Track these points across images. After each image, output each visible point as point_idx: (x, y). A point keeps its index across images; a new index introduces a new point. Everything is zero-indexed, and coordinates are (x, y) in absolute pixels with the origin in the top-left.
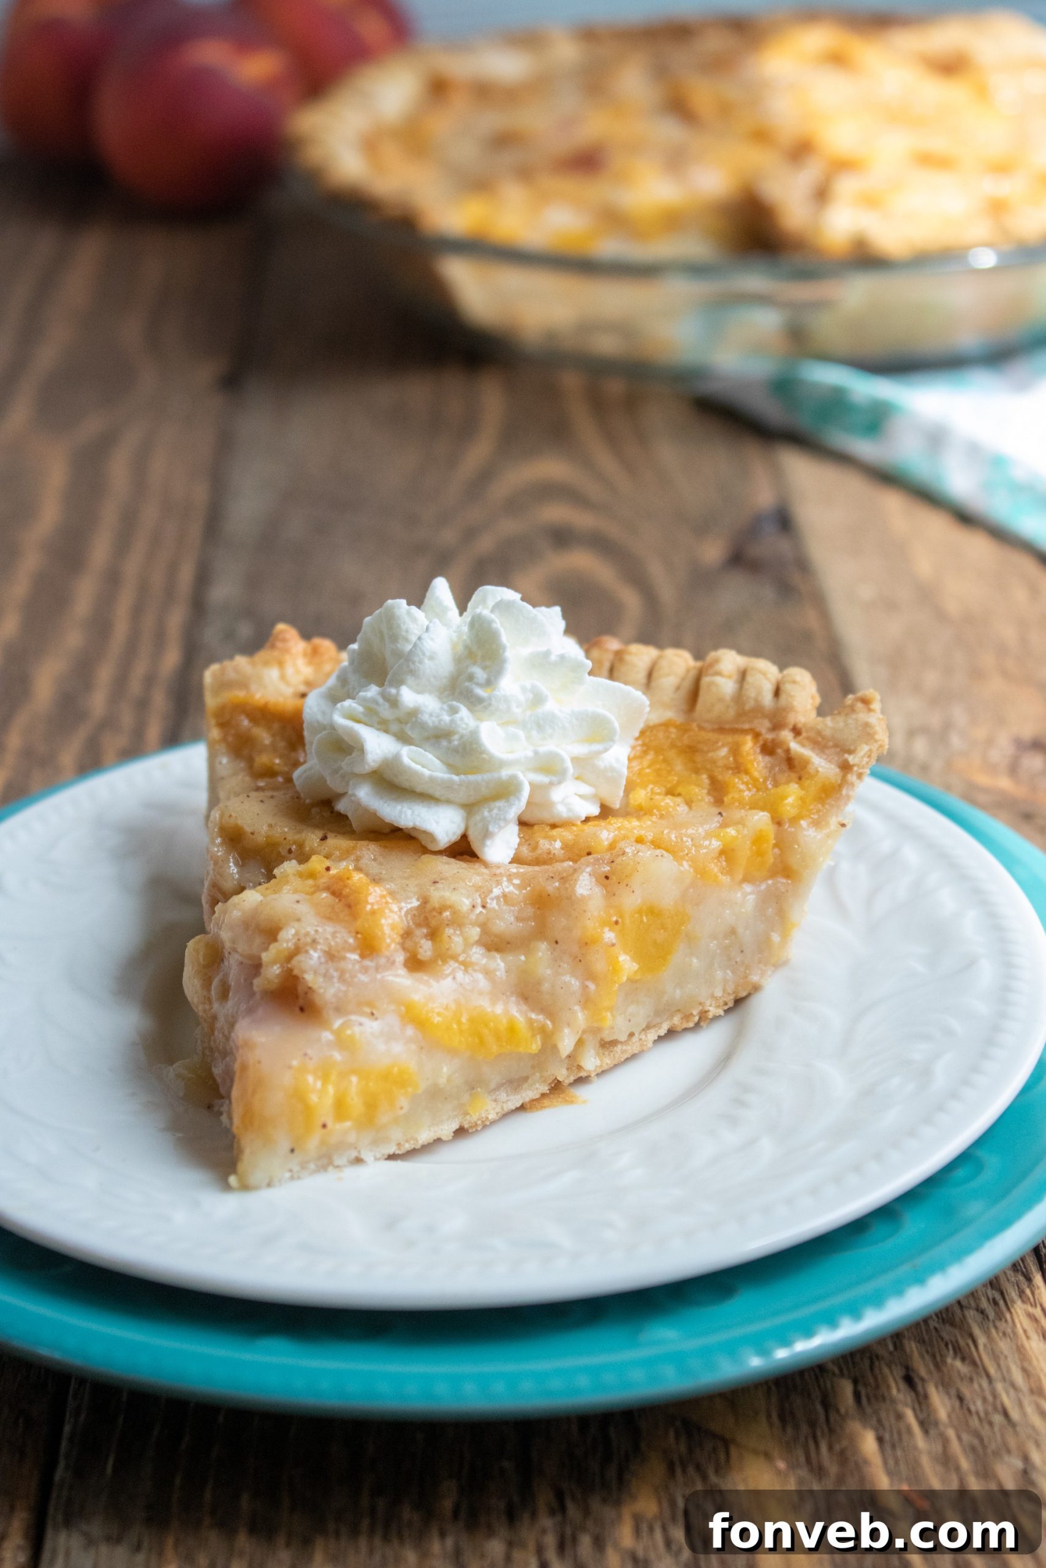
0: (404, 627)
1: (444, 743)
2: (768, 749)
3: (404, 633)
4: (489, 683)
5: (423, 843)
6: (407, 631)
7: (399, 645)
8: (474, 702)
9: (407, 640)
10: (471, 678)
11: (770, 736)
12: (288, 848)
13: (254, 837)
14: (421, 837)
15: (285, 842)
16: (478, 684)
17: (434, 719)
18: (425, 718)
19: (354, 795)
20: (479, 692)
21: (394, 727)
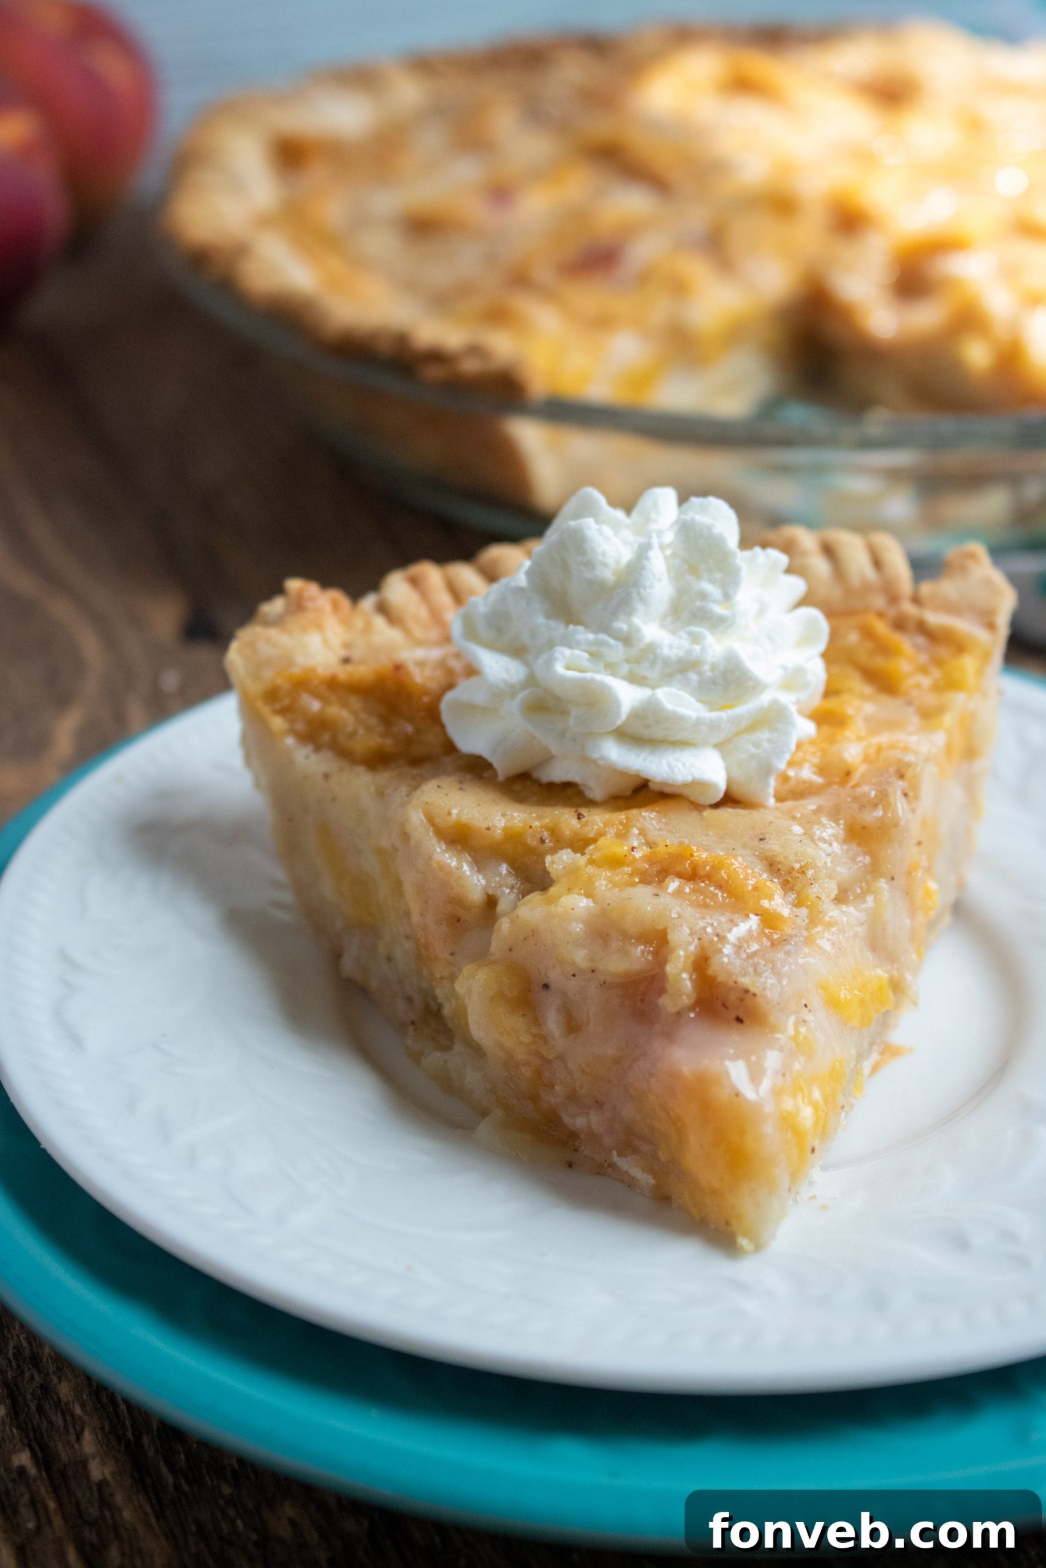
0: (599, 550)
1: (693, 677)
2: (900, 624)
3: (601, 558)
4: (727, 597)
5: (692, 798)
6: (604, 554)
7: (598, 573)
8: (717, 623)
9: (605, 565)
10: (703, 596)
11: (892, 612)
12: (539, 836)
13: (490, 832)
14: (686, 792)
15: (531, 830)
16: (715, 602)
17: (675, 651)
18: (666, 651)
19: (602, 758)
20: (718, 610)
21: (625, 668)
